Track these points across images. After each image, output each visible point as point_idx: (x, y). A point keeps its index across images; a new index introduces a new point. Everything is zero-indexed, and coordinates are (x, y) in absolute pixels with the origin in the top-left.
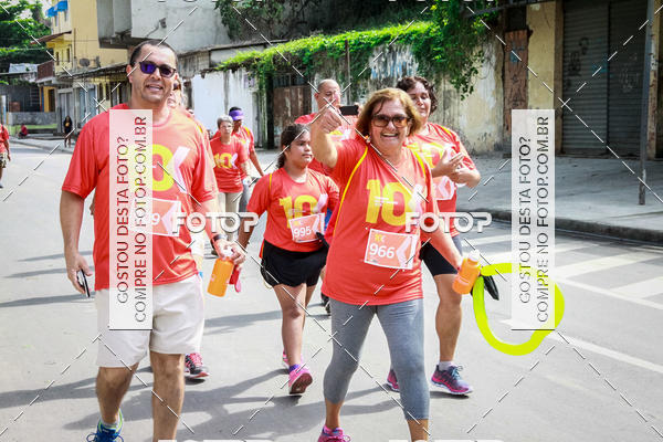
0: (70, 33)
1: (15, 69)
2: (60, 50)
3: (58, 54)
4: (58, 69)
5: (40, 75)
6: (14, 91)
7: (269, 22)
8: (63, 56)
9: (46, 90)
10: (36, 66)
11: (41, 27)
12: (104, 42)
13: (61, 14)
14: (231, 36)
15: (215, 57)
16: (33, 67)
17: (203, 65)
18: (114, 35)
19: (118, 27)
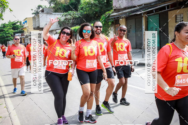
2: (25, 31)
4: (25, 35)
5: (22, 36)
7: (68, 24)
8: (26, 32)
9: (23, 39)
10: (21, 34)
11: (22, 26)
13: (26, 23)
14: (60, 27)
15: (57, 31)
17: (55, 32)
19: (37, 26)
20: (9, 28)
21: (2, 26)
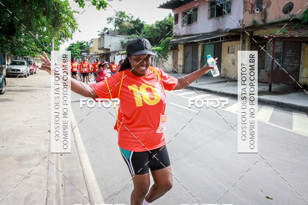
0: (93, 47)
1: (83, 54)
4: (90, 54)
5: (87, 55)
8: (91, 51)
11: (88, 46)
12: (99, 49)
13: (92, 44)
14: (123, 48)
15: (120, 52)
16: (86, 53)
17: (117, 53)
18: (101, 48)
19: (102, 46)
20: (76, 47)
21: (71, 45)
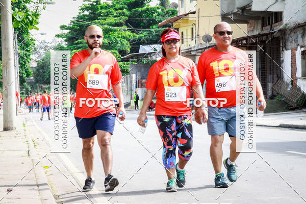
0: (194, 13)
2: (185, 30)
3: (183, 33)
6: (143, 70)
8: (188, 34)
11: (168, 13)
18: (236, 10)
20: (112, 20)
21: (87, 13)
